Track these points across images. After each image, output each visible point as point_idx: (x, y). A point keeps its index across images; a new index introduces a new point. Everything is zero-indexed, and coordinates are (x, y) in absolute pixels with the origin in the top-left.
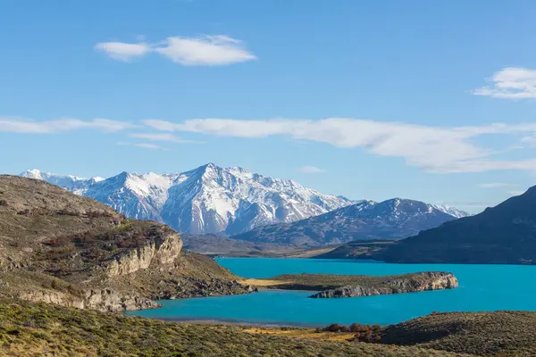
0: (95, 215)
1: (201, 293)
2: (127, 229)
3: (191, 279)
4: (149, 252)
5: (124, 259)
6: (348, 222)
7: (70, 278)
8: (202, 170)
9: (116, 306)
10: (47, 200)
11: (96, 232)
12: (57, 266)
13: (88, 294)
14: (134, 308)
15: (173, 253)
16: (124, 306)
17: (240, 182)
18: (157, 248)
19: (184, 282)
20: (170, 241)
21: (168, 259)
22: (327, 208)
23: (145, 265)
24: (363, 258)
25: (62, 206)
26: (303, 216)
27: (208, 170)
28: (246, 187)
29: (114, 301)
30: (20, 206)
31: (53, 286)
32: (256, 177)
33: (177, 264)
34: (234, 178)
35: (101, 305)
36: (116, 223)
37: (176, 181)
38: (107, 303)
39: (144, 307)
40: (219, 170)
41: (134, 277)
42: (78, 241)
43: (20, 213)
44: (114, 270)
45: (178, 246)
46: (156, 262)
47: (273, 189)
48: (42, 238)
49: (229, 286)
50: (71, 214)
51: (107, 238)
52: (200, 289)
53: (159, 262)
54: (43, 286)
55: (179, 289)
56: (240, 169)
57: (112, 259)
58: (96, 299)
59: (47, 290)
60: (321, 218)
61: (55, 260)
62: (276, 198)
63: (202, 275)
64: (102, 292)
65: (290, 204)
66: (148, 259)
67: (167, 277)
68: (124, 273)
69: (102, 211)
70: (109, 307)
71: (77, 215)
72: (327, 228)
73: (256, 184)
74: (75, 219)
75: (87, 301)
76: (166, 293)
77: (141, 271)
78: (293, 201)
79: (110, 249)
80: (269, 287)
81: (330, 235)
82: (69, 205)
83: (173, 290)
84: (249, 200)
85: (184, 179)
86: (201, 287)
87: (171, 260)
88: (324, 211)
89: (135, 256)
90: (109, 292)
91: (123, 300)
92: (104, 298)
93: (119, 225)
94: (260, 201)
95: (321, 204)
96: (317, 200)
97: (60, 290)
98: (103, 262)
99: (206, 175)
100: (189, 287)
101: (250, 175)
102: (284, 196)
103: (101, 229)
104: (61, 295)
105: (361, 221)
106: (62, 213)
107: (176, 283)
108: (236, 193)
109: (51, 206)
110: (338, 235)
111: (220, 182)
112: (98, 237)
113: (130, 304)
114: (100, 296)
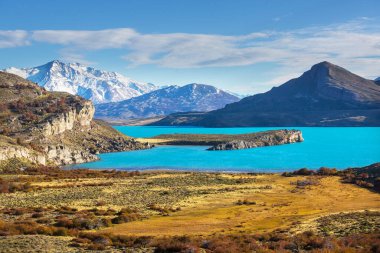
3: (105, 138)
5: (55, 122)
6: (160, 101)
8: (50, 65)
9: (68, 160)
11: (24, 101)
13: (47, 149)
14: (81, 161)
16: (74, 160)
17: (78, 73)
20: (88, 107)
22: (142, 92)
23: (70, 126)
24: (183, 125)
26: (125, 98)
27: (54, 65)
28: (82, 77)
29: (66, 156)
32: (89, 70)
34: (73, 70)
35: (57, 158)
36: (39, 94)
37: (31, 73)
38: (61, 157)
39: (88, 160)
40: (62, 64)
41: (62, 137)
44: (48, 131)
47: (102, 78)
51: (37, 106)
52: (114, 146)
53: (79, 124)
54: (10, 143)
55: (98, 146)
56: (78, 64)
57: (45, 121)
58: (53, 154)
60: (139, 99)
62: (105, 85)
64: (57, 148)
65: (115, 89)
67: (88, 136)
68: (56, 133)
71: (7, 87)
72: (145, 105)
73: (90, 75)
74: (7, 90)
75: (47, 155)
77: (67, 132)
78: (116, 86)
79: (41, 114)
84: (85, 86)
85: (37, 71)
86: (114, 144)
88: (140, 94)
90: (62, 148)
91: (73, 154)
92: (58, 153)
94: (93, 87)
95: (137, 89)
96: (134, 86)
98: (39, 125)
99: (53, 69)
100: (105, 145)
101: (85, 69)
102: (110, 83)
103: (28, 99)
107: (95, 141)
108: (75, 81)
110: (154, 110)
111: (63, 73)
112: (29, 105)
113: (78, 157)
114: (55, 151)
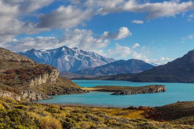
0: (24, 61)
1: (67, 93)
2: (37, 67)
3: (63, 87)
4: (46, 76)
5: (36, 79)
6: (115, 67)
7: (15, 86)
9: (34, 98)
10: (5, 55)
11: (24, 68)
12: (9, 82)
13: (22, 93)
14: (41, 99)
15: (56, 77)
16: (37, 98)
17: (76, 52)
18: (49, 75)
19: (60, 88)
20: (55, 72)
21: (54, 80)
23: (44, 81)
25: (11, 58)
26: (98, 65)
27: (63, 48)
28: (77, 55)
29: (33, 96)
31: (8, 90)
33: (57, 81)
34: (73, 51)
35: (28, 97)
36: (32, 65)
37: (52, 52)
38: (30, 97)
39: (45, 98)
40: (67, 48)
41: (40, 86)
42: (17, 72)
44: (32, 83)
45: (57, 74)
46: (49, 80)
47: (87, 55)
48: (3, 71)
49: (78, 90)
50: (15, 61)
51: (29, 71)
54: (3, 89)
55: (58, 91)
56: (75, 48)
57: (31, 79)
58: (26, 95)
59: (5, 91)
60: (105, 66)
61: (8, 79)
63: (66, 86)
64: (28, 92)
65: (93, 61)
66: (46, 79)
67: (53, 86)
68: (36, 85)
69: (27, 60)
70: (31, 99)
71: (17, 61)
72: (107, 69)
74: (16, 63)
75: (22, 96)
76: (53, 93)
77: (43, 84)
79: (30, 75)
80: (93, 91)
81: (108, 72)
82: (13, 58)
83: (56, 92)
84: (79, 59)
86: (67, 90)
87: (55, 80)
88: (106, 63)
89: (41, 78)
90: (31, 92)
91: (37, 95)
92: (29, 95)
93: (34, 66)
94: (82, 60)
95: (104, 60)
97: (10, 91)
98: (28, 81)
99: (63, 50)
100: (62, 90)
101: (79, 50)
102: (91, 58)
104: (11, 93)
105: (120, 67)
106: (11, 61)
107: (57, 89)
108: (74, 57)
109: (6, 58)
111: (68, 53)
112: (26, 70)
113: (39, 97)
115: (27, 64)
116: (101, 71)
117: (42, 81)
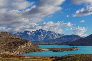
0: (17, 38)
2: (22, 41)
4: (25, 44)
5: (21, 46)
7: (12, 49)
9: (18, 54)
11: (17, 41)
14: (22, 54)
15: (30, 44)
18: (27, 44)
23: (25, 47)
25: (11, 37)
28: (47, 33)
29: (18, 53)
30: (4, 37)
33: (30, 46)
35: (16, 53)
36: (20, 40)
42: (13, 43)
43: (4, 38)
44: (19, 47)
48: (7, 42)
49: (39, 50)
50: (13, 38)
51: (18, 42)
52: (34, 51)
53: (27, 46)
54: (6, 50)
61: (9, 46)
63: (35, 48)
66: (25, 46)
67: (29, 49)
68: (21, 48)
69: (18, 38)
70: (17, 54)
71: (14, 38)
74: (13, 39)
75: (13, 53)
79: (19, 44)
80: (46, 50)
83: (29, 51)
84: (48, 35)
86: (34, 50)
87: (29, 46)
88: (60, 37)
89: (23, 45)
91: (20, 53)
98: (17, 46)
100: (32, 50)
102: (53, 34)
103: (18, 41)
106: (11, 38)
109: (9, 37)
113: (21, 53)
114: (16, 52)
115: (18, 39)
116: (57, 41)
117: (23, 46)
